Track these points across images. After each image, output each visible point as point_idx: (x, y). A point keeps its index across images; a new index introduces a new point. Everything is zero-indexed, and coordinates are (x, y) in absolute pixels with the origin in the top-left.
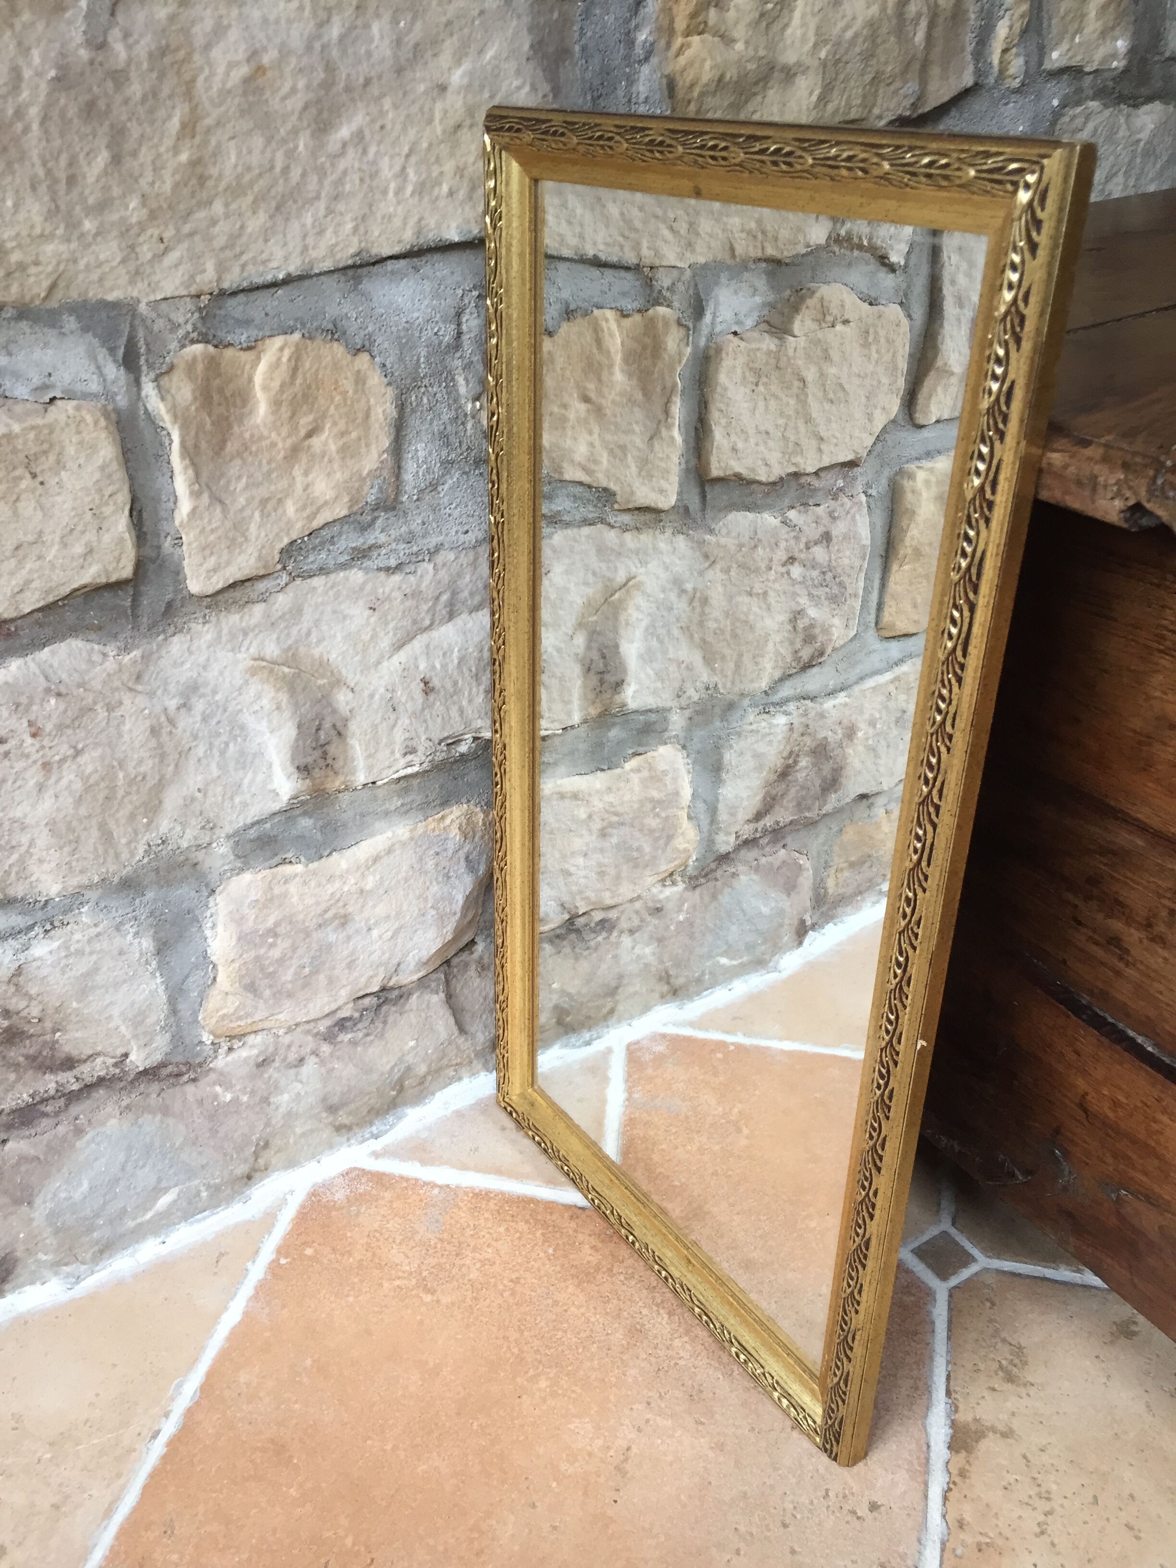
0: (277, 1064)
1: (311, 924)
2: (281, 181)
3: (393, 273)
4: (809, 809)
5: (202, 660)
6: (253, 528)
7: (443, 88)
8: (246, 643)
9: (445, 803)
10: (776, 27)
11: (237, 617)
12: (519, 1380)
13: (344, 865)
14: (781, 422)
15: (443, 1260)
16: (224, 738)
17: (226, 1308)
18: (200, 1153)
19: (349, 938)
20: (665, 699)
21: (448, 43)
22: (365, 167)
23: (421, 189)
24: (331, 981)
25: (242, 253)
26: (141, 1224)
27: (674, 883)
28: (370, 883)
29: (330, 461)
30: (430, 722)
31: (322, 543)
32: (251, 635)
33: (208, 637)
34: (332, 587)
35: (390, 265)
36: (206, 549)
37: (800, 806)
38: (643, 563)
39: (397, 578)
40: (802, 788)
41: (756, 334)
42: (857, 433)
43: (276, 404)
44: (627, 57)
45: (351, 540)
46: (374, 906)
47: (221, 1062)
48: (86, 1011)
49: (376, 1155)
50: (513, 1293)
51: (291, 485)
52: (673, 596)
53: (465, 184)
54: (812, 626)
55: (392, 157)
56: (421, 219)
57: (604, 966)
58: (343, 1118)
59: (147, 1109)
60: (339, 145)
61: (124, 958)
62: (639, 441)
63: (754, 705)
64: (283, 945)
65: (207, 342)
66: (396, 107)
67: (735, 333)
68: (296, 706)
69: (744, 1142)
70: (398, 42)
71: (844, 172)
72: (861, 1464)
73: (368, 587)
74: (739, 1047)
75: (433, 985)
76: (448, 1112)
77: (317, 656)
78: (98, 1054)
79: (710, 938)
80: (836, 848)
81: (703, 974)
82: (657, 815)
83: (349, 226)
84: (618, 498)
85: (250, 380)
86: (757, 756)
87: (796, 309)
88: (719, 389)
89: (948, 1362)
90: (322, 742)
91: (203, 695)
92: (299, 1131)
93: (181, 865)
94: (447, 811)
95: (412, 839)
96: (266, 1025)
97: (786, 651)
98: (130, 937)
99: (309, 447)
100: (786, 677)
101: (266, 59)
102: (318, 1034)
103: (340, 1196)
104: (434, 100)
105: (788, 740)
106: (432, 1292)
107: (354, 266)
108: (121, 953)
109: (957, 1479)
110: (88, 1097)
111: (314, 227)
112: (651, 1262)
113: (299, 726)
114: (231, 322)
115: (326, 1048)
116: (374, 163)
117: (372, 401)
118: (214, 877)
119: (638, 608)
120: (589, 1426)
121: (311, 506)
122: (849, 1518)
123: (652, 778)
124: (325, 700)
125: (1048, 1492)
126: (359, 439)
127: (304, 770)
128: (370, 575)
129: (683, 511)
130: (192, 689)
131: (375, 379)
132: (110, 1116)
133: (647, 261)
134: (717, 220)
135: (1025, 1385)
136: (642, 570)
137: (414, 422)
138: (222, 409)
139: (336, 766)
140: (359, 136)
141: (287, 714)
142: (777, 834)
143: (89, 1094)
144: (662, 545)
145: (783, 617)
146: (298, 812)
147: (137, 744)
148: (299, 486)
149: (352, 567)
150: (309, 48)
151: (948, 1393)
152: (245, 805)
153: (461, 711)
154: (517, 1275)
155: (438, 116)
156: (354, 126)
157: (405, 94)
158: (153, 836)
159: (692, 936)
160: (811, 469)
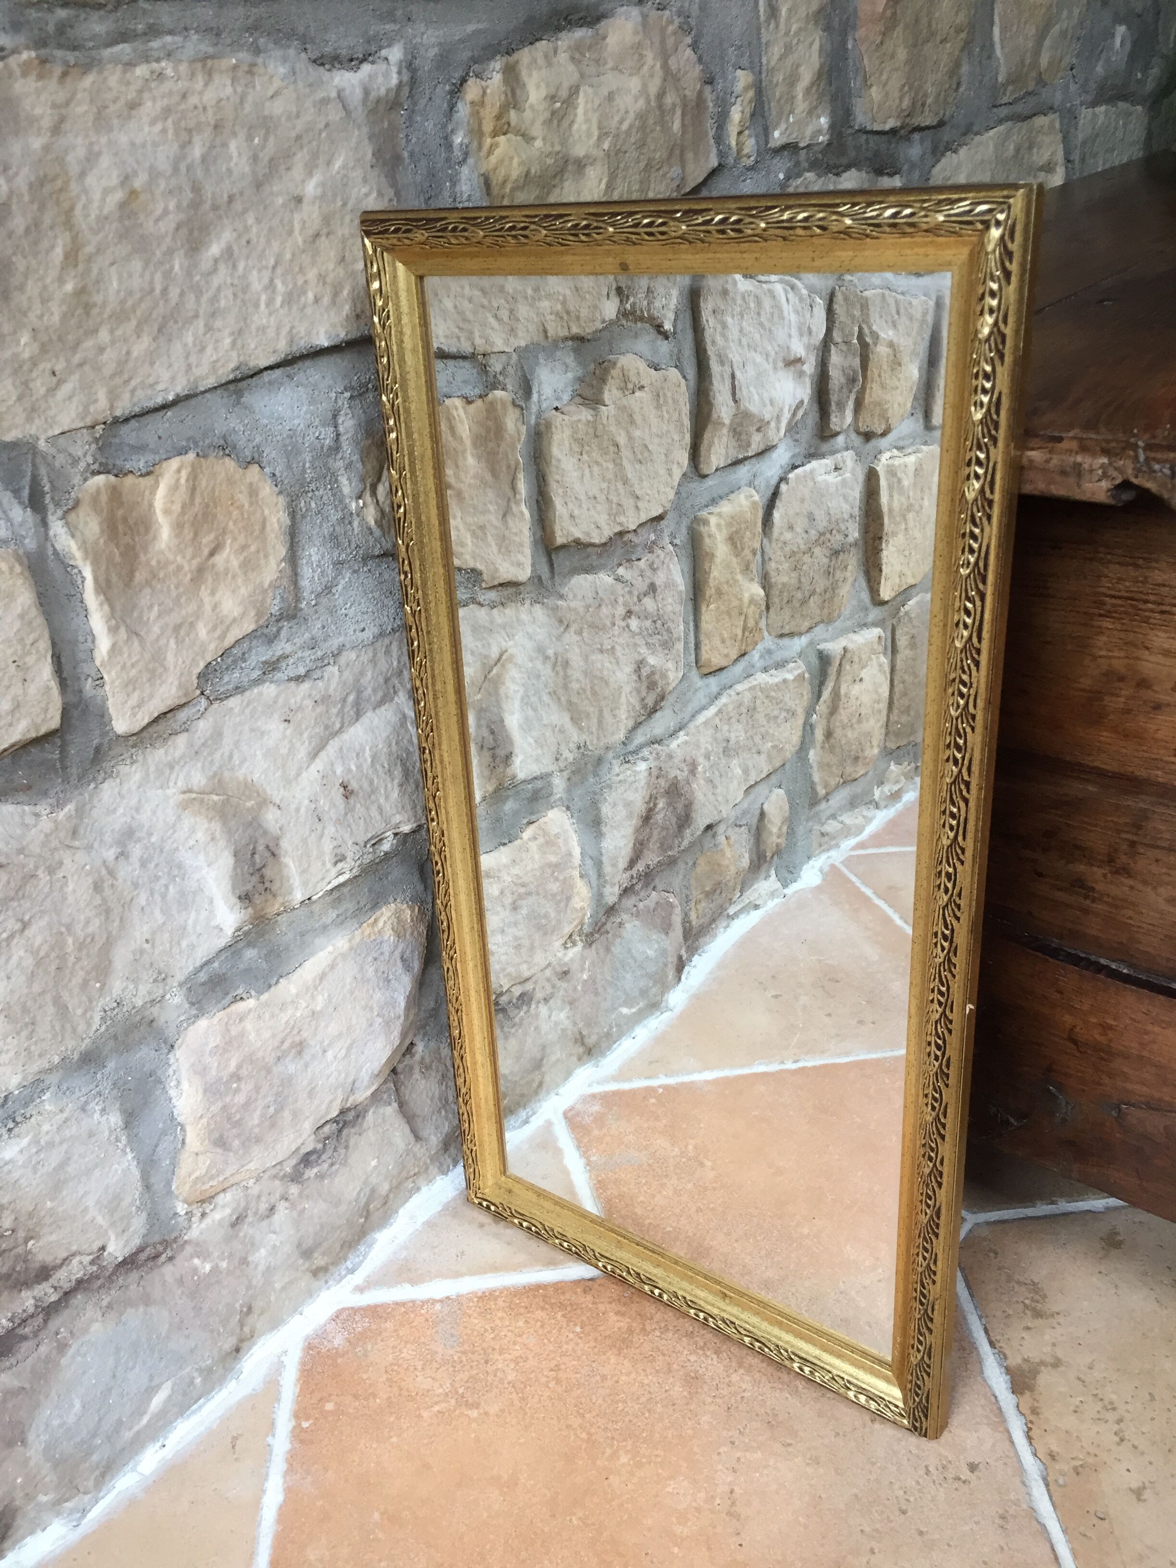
0: (250, 1219)
1: (270, 1059)
2: (161, 303)
3: (270, 383)
4: (671, 848)
5: (134, 802)
6: (170, 658)
7: (299, 200)
8: (173, 777)
9: (375, 906)
10: (565, 124)
11: (162, 751)
12: (599, 1462)
13: (293, 990)
14: (604, 485)
15: (474, 1372)
16: (163, 881)
17: (264, 1491)
18: (187, 1337)
19: (306, 1066)
20: (547, 765)
21: (299, 155)
22: (236, 282)
23: (289, 299)
24: (295, 1114)
25: (131, 379)
26: (138, 1433)
27: (574, 944)
28: (320, 1003)
29: (234, 577)
30: (354, 827)
31: (235, 662)
32: (177, 768)
33: (137, 777)
34: (248, 704)
35: (267, 376)
36: (130, 685)
37: (664, 847)
38: (511, 636)
39: (306, 686)
40: (663, 828)
41: (573, 408)
42: (662, 489)
43: (178, 526)
44: (448, 160)
45: (261, 654)
46: (327, 1026)
47: (195, 1232)
48: (60, 1209)
49: (360, 1289)
50: (558, 1382)
51: (200, 607)
52: (539, 664)
53: (328, 289)
54: (653, 673)
55: (260, 271)
56: (292, 328)
57: (529, 1040)
58: (319, 1260)
59: (128, 1303)
60: (211, 263)
61: (93, 1140)
62: (494, 519)
63: (617, 757)
64: (246, 1087)
65: (108, 472)
66: (258, 220)
67: (556, 409)
68: (229, 833)
69: (712, 1174)
70: (255, 158)
71: (800, 232)
72: (945, 1433)
73: (281, 700)
74: (666, 1087)
75: (385, 1096)
76: (418, 1225)
77: (241, 778)
78: (73, 1255)
79: (610, 990)
80: (693, 882)
81: (611, 1027)
82: (557, 879)
83: (228, 341)
84: (485, 577)
85: (151, 505)
86: (628, 804)
87: (604, 381)
88: (554, 462)
89: (980, 1317)
90: (258, 866)
91: (139, 840)
92: (278, 1286)
93: (137, 1026)
94: (378, 913)
95: (351, 949)
96: (237, 1178)
97: (634, 701)
98: (97, 1116)
99: (213, 566)
100: (637, 725)
101: (138, 183)
102: (285, 1176)
103: (339, 1341)
104: (292, 211)
105: (648, 784)
106: (476, 1406)
107: (235, 381)
108: (91, 1135)
109: (1032, 1418)
110: (66, 1307)
111: (194, 345)
112: (685, 1308)
113: (235, 855)
114: (126, 449)
115: (294, 1189)
116: (244, 277)
117: (266, 512)
118: (171, 1031)
119: (513, 680)
120: (686, 1483)
121: (220, 624)
122: (956, 1485)
123: (547, 843)
124: (254, 823)
125: (1111, 1403)
126: (258, 551)
127: (246, 898)
128: (282, 687)
129: (537, 580)
130: (129, 834)
131: (267, 490)
132: (92, 1321)
133: (481, 350)
134: (531, 306)
135: (1052, 1315)
136: (511, 643)
137: (305, 527)
138: (128, 539)
139: (275, 887)
140: (228, 254)
141: (222, 843)
142: (648, 877)
143: (67, 1301)
144: (524, 616)
145: (629, 669)
146: (241, 944)
147: (82, 904)
148: (208, 608)
149: (264, 681)
150: (176, 169)
151: (992, 1344)
152: (192, 947)
153: (380, 809)
154: (554, 1362)
155: (297, 227)
156: (223, 244)
157: (265, 208)
158: (107, 1001)
159: (596, 994)
160: (632, 527)
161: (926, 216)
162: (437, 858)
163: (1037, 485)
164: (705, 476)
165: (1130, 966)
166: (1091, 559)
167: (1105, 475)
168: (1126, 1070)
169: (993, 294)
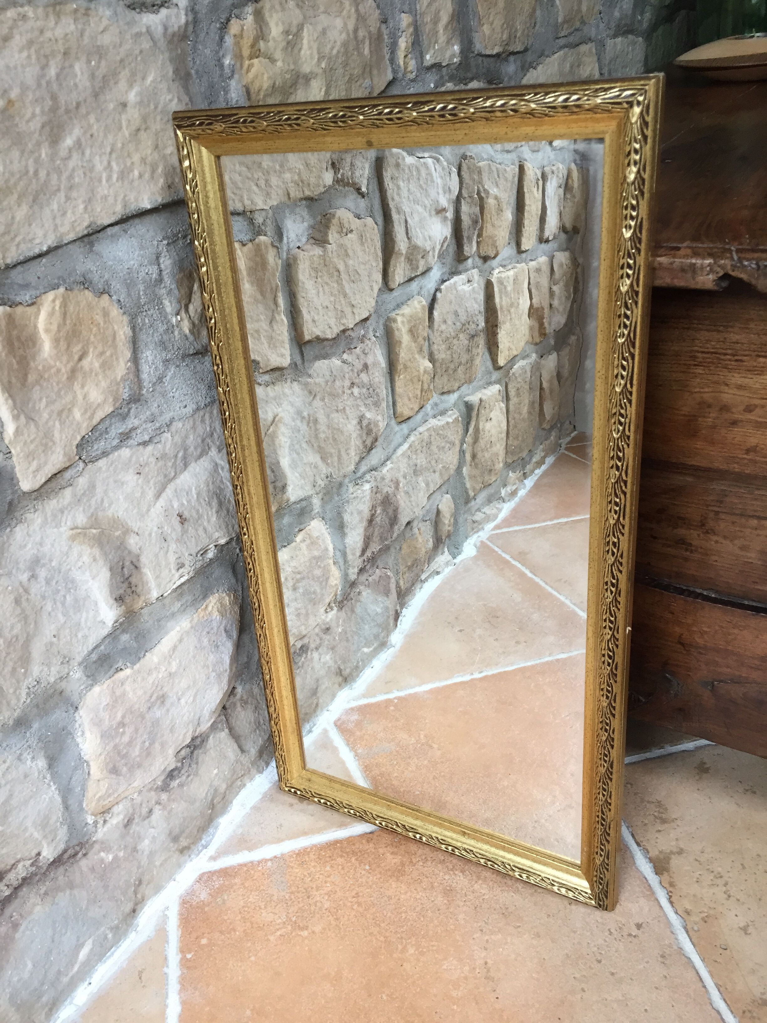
0: (136, 820)
1: (143, 709)
2: (34, 181)
3: (112, 236)
4: (386, 539)
5: (38, 539)
6: (57, 435)
7: (124, 105)
8: (64, 519)
9: (205, 597)
10: (296, 50)
11: (55, 501)
12: (395, 955)
13: (156, 660)
14: (332, 299)
15: (301, 905)
16: (62, 593)
17: (166, 1006)
18: (100, 907)
19: (168, 710)
20: (308, 491)
21: (123, 73)
22: (85, 164)
23: (122, 176)
24: (163, 745)
25: (16, 236)
26: (72, 977)
27: (332, 609)
28: (174, 667)
29: (96, 375)
30: (188, 543)
31: (101, 435)
32: (66, 512)
33: (39, 521)
34: (111, 464)
35: (109, 231)
36: (30, 456)
37: (382, 539)
38: (280, 405)
39: (150, 448)
40: (381, 527)
41: (308, 247)
42: (368, 299)
43: (56, 341)
44: (221, 76)
45: (118, 428)
46: (180, 682)
47: (101, 833)
48: (9, 831)
49: (213, 858)
50: (359, 904)
51: (75, 397)
52: (298, 423)
53: (148, 168)
54: (369, 424)
55: (100, 156)
56: (125, 196)
57: (308, 677)
58: (184, 842)
59: (58, 889)
60: (67, 151)
61: (28, 779)
62: (264, 325)
63: (350, 482)
64: (129, 731)
65: (5, 304)
66: (98, 120)
67: (299, 248)
68: (106, 555)
69: (439, 753)
70: (93, 76)
72: (618, 906)
73: (134, 459)
74: (399, 698)
75: (220, 726)
76: (248, 810)
77: (110, 515)
78: (19, 861)
79: (356, 638)
80: (400, 560)
81: (358, 662)
82: (320, 567)
83: (82, 207)
84: (261, 365)
85: (36, 327)
86: (360, 512)
87: (327, 227)
88: (300, 284)
89: (628, 827)
90: (126, 576)
91: (44, 565)
92: (158, 863)
93: (51, 696)
94: (208, 601)
95: (192, 627)
96: (127, 794)
97: (359, 443)
98: (29, 762)
99: (82, 367)
100: (362, 459)
101: (13, 95)
102: (157, 788)
103: (204, 896)
104: (120, 114)
105: (371, 498)
106: (306, 928)
107: (88, 235)
108: (26, 776)
109: (671, 889)
110: (16, 898)
111: (59, 210)
112: (438, 845)
113: (111, 569)
114: (16, 287)
115: (164, 796)
116: (90, 161)
117: (116, 327)
118: (75, 698)
119: (283, 434)
120: (455, 962)
121: (89, 409)
122: (630, 939)
123: (312, 543)
124: (121, 546)
125: (719, 873)
126: (111, 356)
127: (120, 599)
128: (134, 450)
129: (294, 365)
130: (36, 562)
131: (115, 312)
132: (35, 905)
133: (248, 208)
134: (279, 177)
135: (673, 821)
136: (280, 410)
137: (143, 336)
138: (21, 352)
139: (138, 590)
140: (78, 144)
141: (101, 562)
142: (373, 560)
143: (16, 894)
144: (287, 391)
145: (355, 422)
146: (118, 632)
147: (8, 614)
148: (80, 397)
149: (121, 447)
150: (39, 84)
151: (638, 844)
152: (85, 637)
153: (205, 530)
154: (355, 892)
155: (124, 124)
156: (74, 137)
157: (102, 111)
158: (30, 681)
159: (347, 640)
160: (351, 326)
161: (588, 100)
162: (249, 560)
163: (665, 280)
164: (391, 290)
165: (717, 592)
166: (688, 329)
167: (711, 271)
168: (717, 659)
169: (636, 152)
